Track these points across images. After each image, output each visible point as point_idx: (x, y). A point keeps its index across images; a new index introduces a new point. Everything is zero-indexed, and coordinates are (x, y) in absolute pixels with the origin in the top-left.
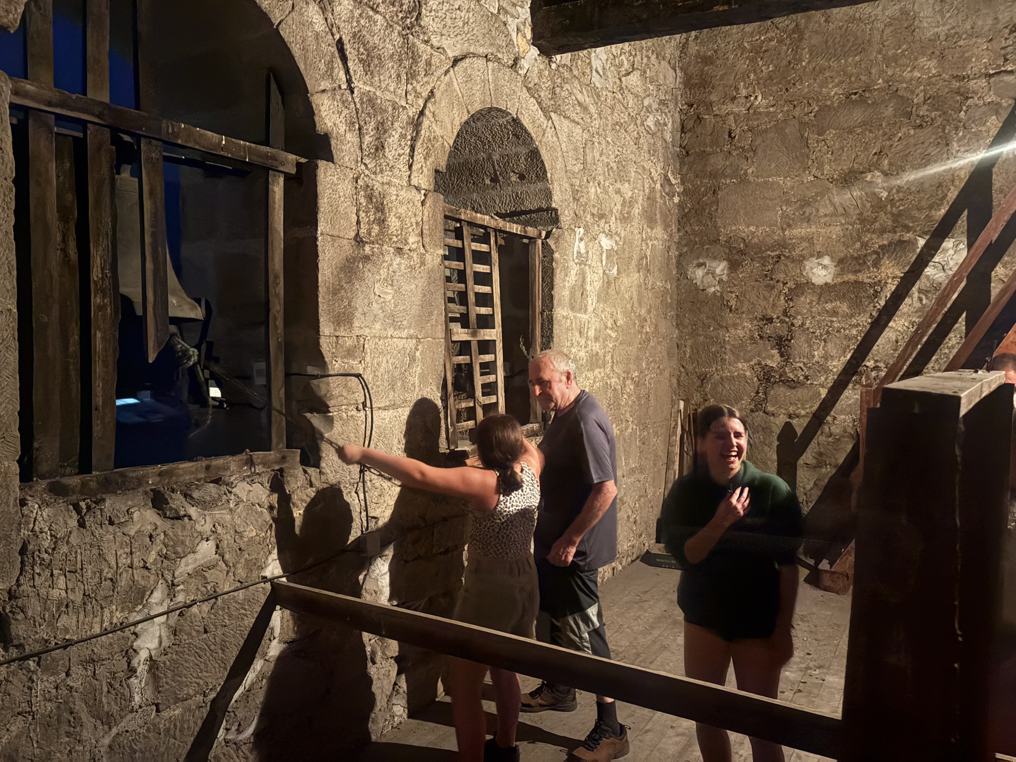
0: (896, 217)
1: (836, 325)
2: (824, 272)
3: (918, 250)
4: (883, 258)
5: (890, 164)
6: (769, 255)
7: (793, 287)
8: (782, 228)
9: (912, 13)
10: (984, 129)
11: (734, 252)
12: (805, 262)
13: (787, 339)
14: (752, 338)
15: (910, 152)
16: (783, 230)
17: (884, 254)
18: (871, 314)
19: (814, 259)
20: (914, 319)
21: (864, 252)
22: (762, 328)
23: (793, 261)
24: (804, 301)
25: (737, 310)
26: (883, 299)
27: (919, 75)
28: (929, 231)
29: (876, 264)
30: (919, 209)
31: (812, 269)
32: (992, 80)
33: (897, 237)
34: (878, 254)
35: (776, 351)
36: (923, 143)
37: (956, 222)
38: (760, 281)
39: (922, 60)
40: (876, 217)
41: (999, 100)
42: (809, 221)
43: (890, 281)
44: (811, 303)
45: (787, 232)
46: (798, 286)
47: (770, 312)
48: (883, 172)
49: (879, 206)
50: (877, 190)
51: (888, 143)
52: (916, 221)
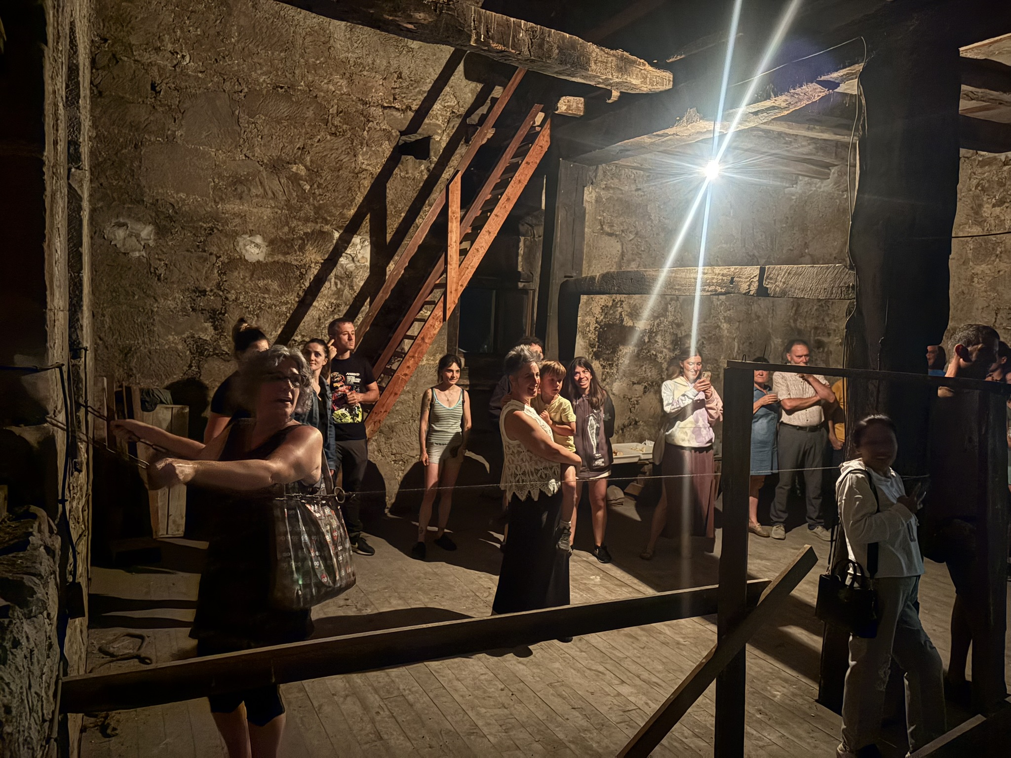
0: (317, 209)
1: (268, 301)
2: (256, 250)
3: (335, 242)
4: (307, 244)
5: (311, 161)
6: (202, 227)
7: (226, 261)
8: (215, 201)
9: (328, 32)
10: (380, 149)
11: (162, 217)
12: (238, 239)
13: (220, 313)
14: (184, 309)
15: (327, 155)
16: (216, 203)
17: (308, 241)
18: (298, 294)
19: (246, 236)
20: (333, 301)
21: (291, 236)
22: (194, 300)
23: (226, 235)
24: (237, 276)
25: (166, 279)
26: (308, 280)
27: (333, 89)
28: (342, 226)
29: (302, 249)
30: (336, 206)
31: (245, 245)
32: (386, 111)
33: (318, 227)
34: (303, 240)
35: (210, 324)
36: (337, 149)
37: (362, 223)
38: (191, 252)
39: (336, 78)
40: (301, 207)
41: (390, 129)
42: (241, 198)
43: (313, 265)
44: (244, 279)
45: (219, 206)
46: (232, 260)
47: (203, 285)
48: (306, 167)
49: (303, 197)
50: (301, 182)
51: (309, 142)
52: (333, 215)
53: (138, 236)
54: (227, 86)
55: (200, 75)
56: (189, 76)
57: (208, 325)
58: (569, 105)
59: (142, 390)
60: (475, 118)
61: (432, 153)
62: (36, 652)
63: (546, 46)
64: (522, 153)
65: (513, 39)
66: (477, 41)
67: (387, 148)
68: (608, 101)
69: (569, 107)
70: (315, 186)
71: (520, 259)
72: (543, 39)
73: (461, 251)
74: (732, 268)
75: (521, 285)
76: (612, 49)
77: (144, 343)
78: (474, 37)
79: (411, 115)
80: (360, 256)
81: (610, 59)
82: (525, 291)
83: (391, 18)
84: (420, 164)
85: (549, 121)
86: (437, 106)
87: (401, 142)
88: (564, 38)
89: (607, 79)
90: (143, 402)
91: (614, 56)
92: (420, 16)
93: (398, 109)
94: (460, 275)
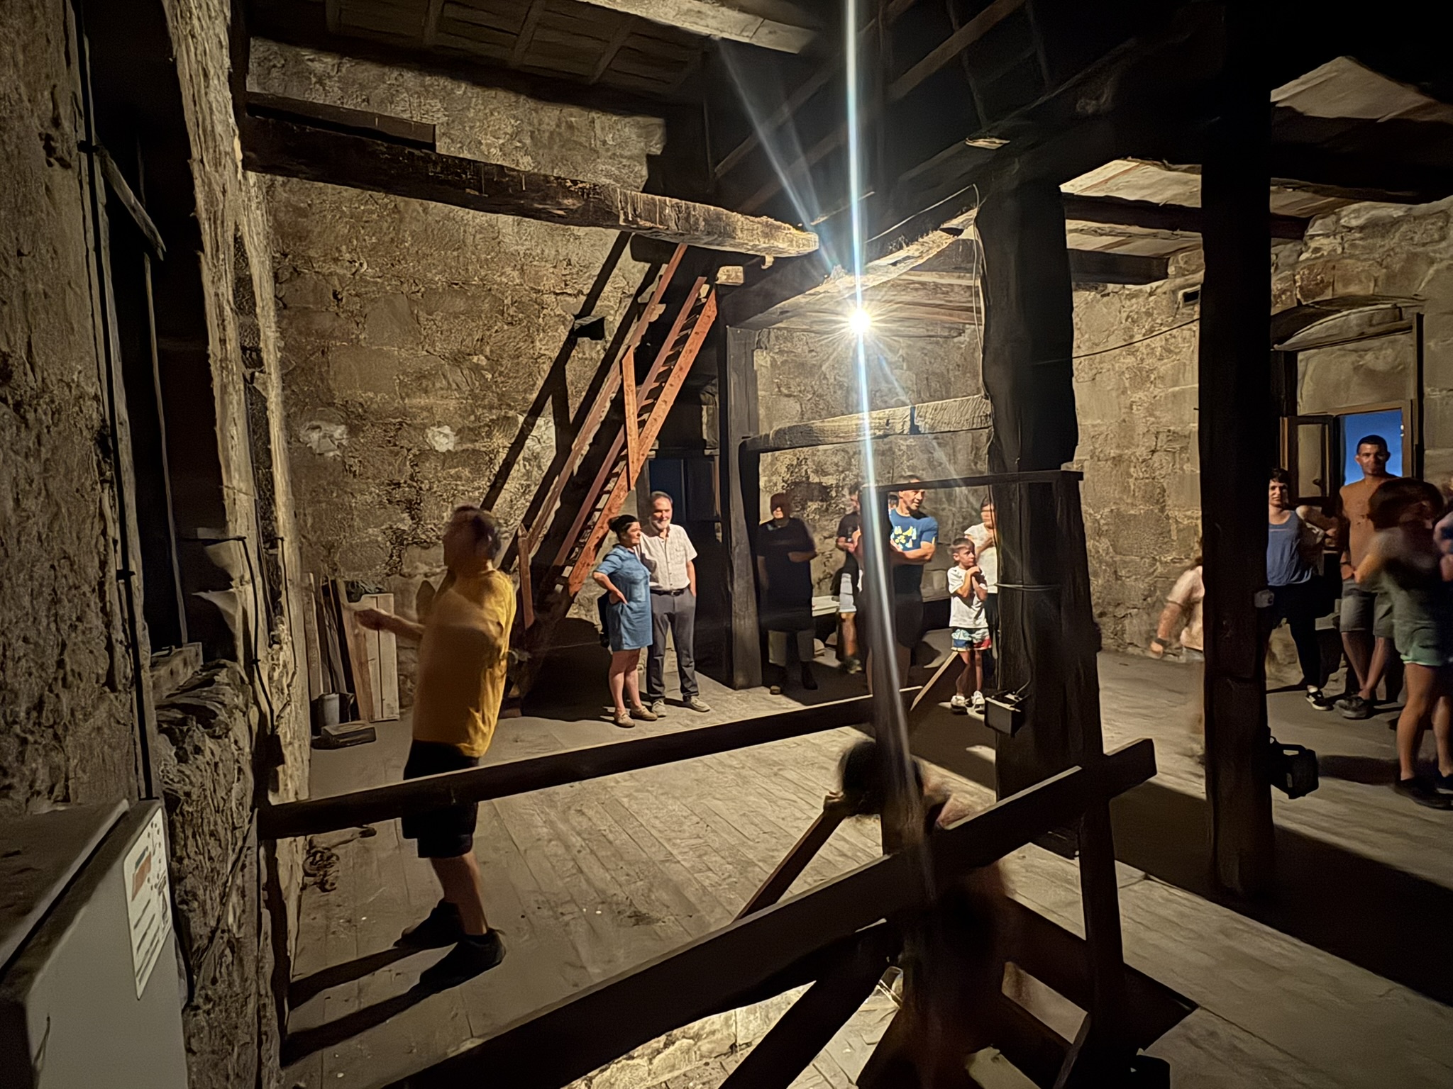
0: (501, 397)
1: (461, 488)
2: (445, 440)
3: (520, 426)
4: (494, 430)
5: (491, 351)
6: (391, 422)
7: (417, 453)
8: (402, 397)
9: (496, 227)
10: (556, 334)
12: (427, 430)
13: (416, 503)
14: (381, 502)
15: (505, 344)
16: (403, 399)
17: (494, 427)
18: (489, 478)
19: (434, 428)
20: (522, 482)
21: (477, 424)
22: (390, 493)
23: (415, 429)
24: (428, 466)
25: (361, 475)
26: (497, 465)
27: (506, 281)
28: (526, 410)
29: (489, 435)
30: (518, 392)
31: (434, 437)
32: (558, 298)
33: (503, 413)
34: (490, 427)
36: (515, 338)
37: (544, 405)
38: (383, 447)
40: (485, 395)
41: (564, 314)
42: (426, 392)
43: (501, 450)
44: (435, 469)
45: (406, 401)
46: (422, 452)
47: (397, 478)
48: (486, 357)
49: (486, 387)
50: (483, 372)
51: (488, 333)
52: (515, 400)
53: (331, 436)
54: (405, 288)
55: (378, 280)
56: (368, 282)
57: (406, 515)
58: (729, 275)
59: (347, 583)
60: (645, 296)
61: (607, 333)
62: (220, 765)
63: (692, 220)
64: (690, 325)
65: (660, 216)
66: (626, 220)
67: (563, 333)
68: (763, 267)
69: (729, 276)
70: (497, 374)
71: (704, 427)
72: (689, 213)
73: (639, 422)
74: (887, 411)
75: (707, 452)
76: (756, 216)
77: (345, 537)
78: (622, 217)
79: (583, 298)
80: (545, 437)
81: (755, 227)
82: (711, 457)
83: (541, 206)
84: (597, 344)
85: (713, 292)
86: (607, 288)
87: (577, 327)
88: (709, 211)
89: (755, 246)
90: (349, 594)
91: (759, 223)
92: (568, 202)
93: (570, 295)
94: (641, 445)
